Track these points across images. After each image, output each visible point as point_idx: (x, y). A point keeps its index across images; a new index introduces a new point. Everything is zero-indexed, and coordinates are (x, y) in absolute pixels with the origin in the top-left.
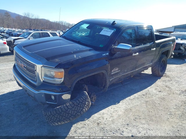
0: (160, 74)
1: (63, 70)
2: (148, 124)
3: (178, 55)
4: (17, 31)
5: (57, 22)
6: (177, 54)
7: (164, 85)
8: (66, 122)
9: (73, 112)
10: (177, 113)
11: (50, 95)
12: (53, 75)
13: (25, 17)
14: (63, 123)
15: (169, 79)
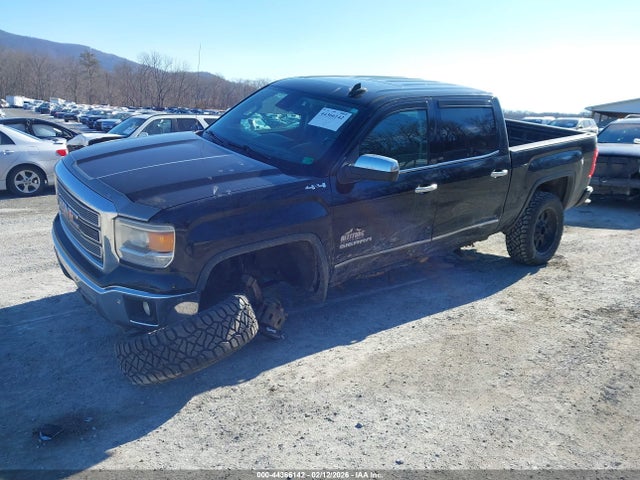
0: (535, 254)
1: (171, 229)
2: (423, 399)
3: (631, 195)
4: (114, 113)
5: (248, 81)
6: (628, 193)
7: (535, 291)
8: (172, 376)
9: (190, 346)
10: (530, 372)
11: (140, 301)
12: (144, 243)
13: (143, 66)
14: (163, 378)
15: (564, 274)
